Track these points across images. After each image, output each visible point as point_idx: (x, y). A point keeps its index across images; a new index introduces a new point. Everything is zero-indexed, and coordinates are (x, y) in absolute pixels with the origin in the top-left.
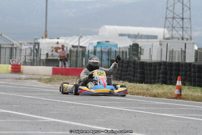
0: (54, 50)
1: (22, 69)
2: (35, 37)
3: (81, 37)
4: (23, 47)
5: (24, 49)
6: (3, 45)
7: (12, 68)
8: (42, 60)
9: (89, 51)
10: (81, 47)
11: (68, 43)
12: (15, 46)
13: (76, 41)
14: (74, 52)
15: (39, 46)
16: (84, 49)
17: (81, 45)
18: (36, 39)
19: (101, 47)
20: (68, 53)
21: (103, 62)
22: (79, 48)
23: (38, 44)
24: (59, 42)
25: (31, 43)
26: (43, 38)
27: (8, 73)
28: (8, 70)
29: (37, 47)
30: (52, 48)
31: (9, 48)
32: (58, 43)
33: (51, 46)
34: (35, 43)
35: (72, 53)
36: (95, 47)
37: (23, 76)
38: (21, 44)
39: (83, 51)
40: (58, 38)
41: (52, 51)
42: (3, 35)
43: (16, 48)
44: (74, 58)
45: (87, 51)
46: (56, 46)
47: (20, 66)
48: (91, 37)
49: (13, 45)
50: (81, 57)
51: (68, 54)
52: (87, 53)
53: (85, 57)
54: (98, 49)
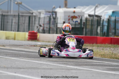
0: (71, 19)
1: (38, 37)
2: (53, 6)
3: (97, 7)
4: (42, 16)
5: (42, 18)
6: (23, 13)
7: (29, 36)
8: (59, 28)
9: (103, 20)
10: (97, 16)
11: (84, 13)
12: (34, 14)
13: (92, 11)
14: (89, 20)
15: (56, 15)
16: (99, 19)
17: (97, 14)
18: (54, 8)
19: (116, 16)
20: (85, 21)
21: (117, 31)
22: (95, 17)
23: (56, 13)
24: (76, 11)
25: (49, 12)
26: (60, 7)
27: (25, 40)
28: (25, 38)
29: (54, 16)
30: (69, 16)
31: (28, 16)
32: (74, 12)
33: (68, 14)
34: (53, 12)
35: (87, 22)
36: (110, 17)
37: (39, 43)
38: (40, 13)
39: (97, 20)
40: (75, 8)
41: (69, 20)
42: (23, 4)
43: (35, 16)
44: (89, 27)
45: (102, 20)
46: (73, 15)
47: (36, 33)
48: (106, 7)
49: (32, 14)
50: (96, 26)
51: (84, 23)
52: (102, 22)
53: (100, 25)
54: (113, 19)
